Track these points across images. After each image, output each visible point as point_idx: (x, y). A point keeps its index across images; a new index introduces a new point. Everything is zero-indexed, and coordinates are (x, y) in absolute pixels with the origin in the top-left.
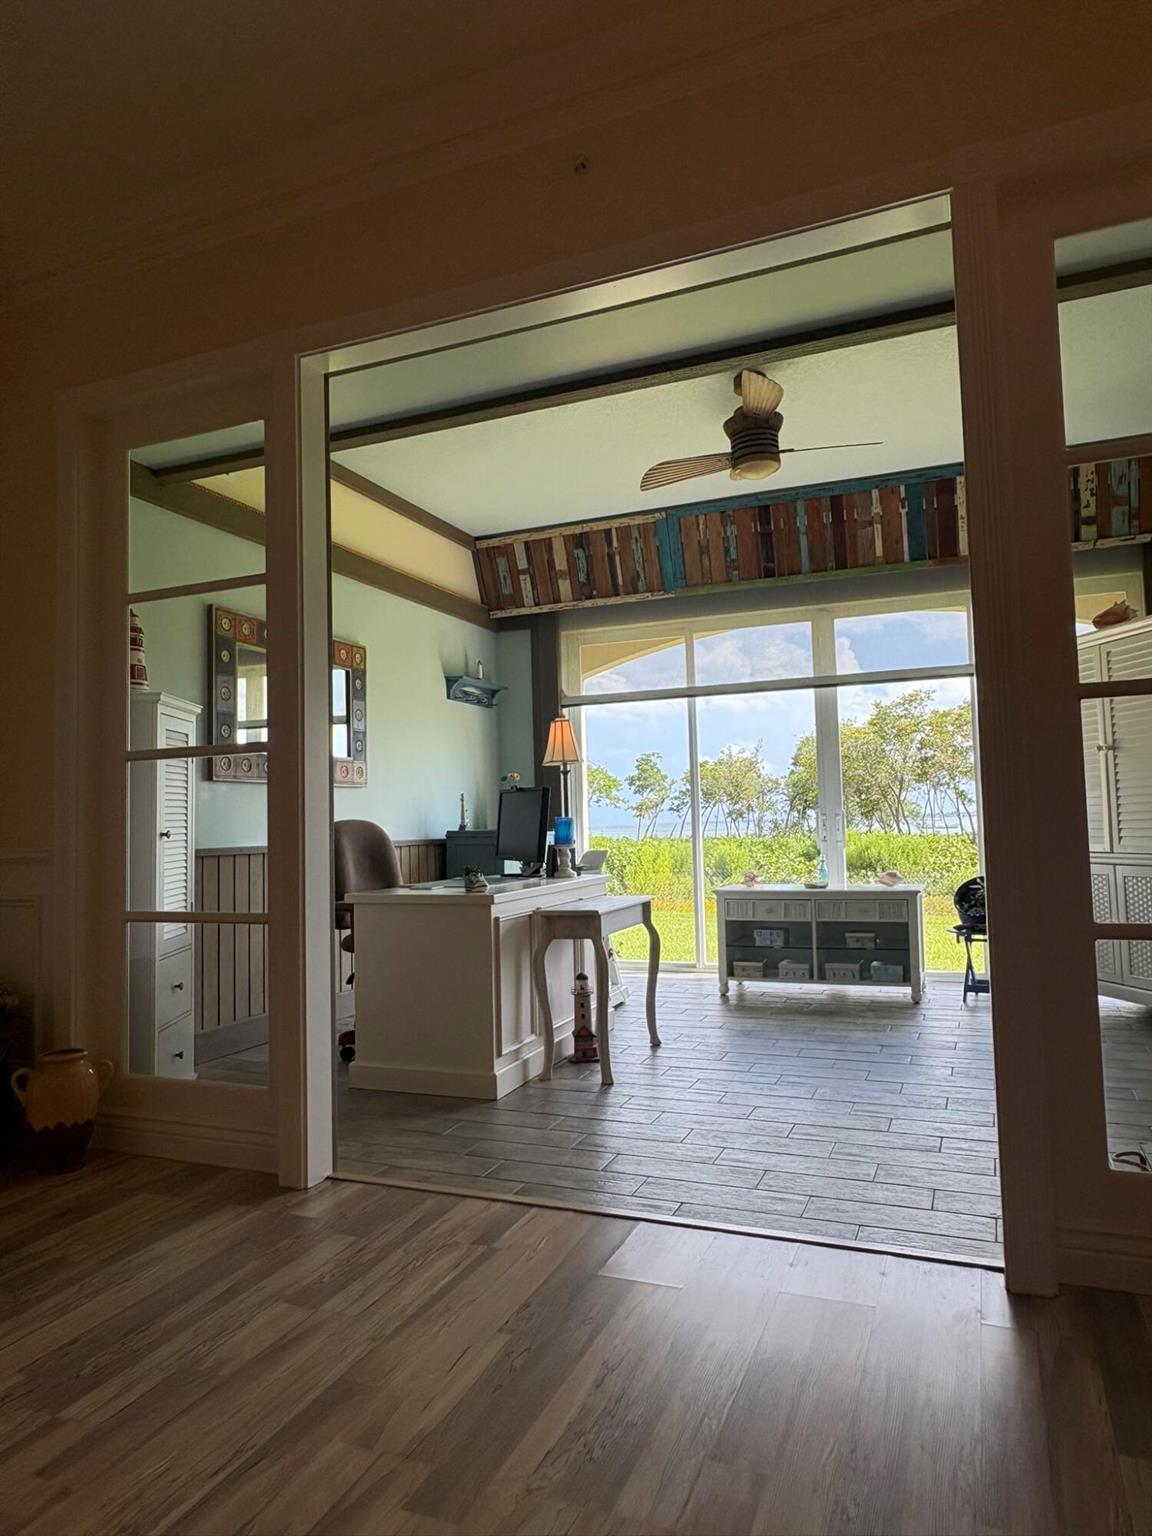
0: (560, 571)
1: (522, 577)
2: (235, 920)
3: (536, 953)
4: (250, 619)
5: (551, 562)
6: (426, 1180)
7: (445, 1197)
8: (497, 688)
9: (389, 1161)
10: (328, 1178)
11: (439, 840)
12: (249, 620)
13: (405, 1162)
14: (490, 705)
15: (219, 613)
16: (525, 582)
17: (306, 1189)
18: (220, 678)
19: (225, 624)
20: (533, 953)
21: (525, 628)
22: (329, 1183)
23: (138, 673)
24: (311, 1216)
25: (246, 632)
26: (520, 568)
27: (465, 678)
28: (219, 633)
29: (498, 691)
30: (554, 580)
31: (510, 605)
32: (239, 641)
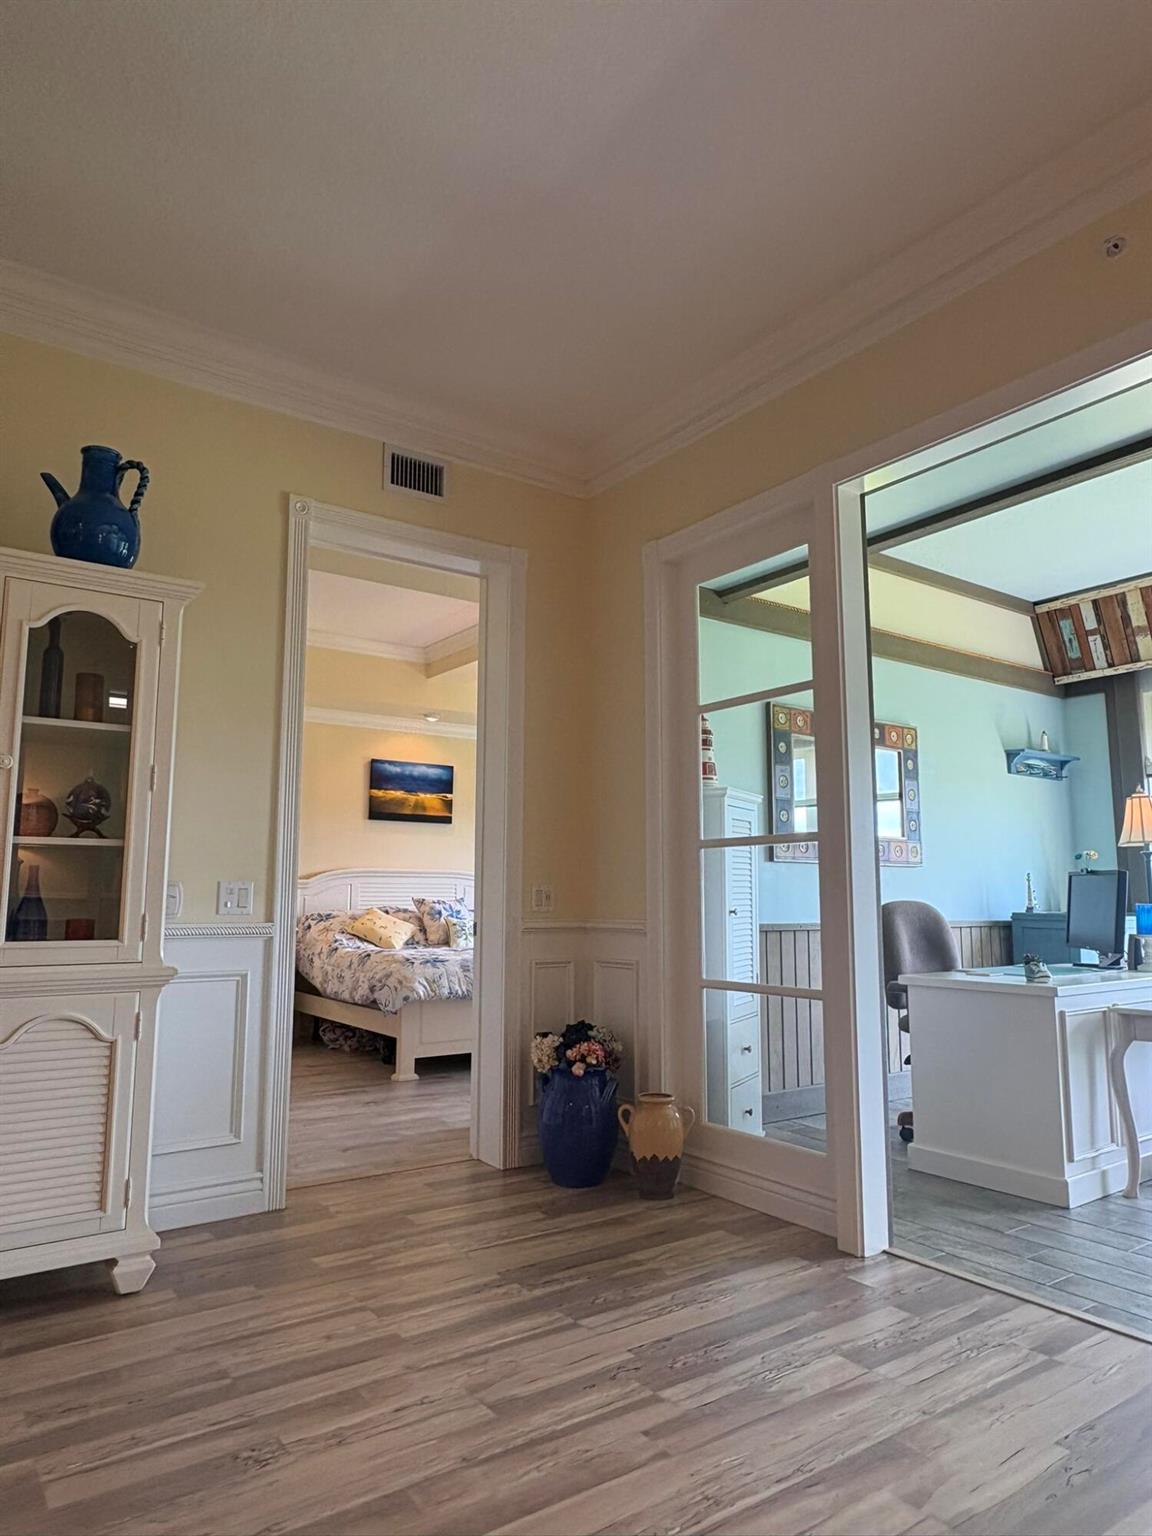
0: (1139, 627)
1: (1091, 638)
2: (797, 994)
3: (1113, 1054)
4: (804, 712)
5: (1126, 619)
6: (985, 1275)
7: (1004, 1296)
8: (1066, 759)
9: (947, 1249)
10: (884, 1252)
11: (1004, 922)
12: (802, 713)
13: (966, 1254)
14: (1058, 777)
15: (776, 709)
16: (1096, 644)
17: (863, 1257)
18: (778, 767)
19: (782, 718)
20: (1110, 1055)
21: (1097, 691)
22: (885, 1257)
23: (708, 769)
24: (865, 1283)
25: (800, 724)
26: (1087, 629)
27: (1027, 750)
28: (776, 727)
29: (1066, 762)
30: (1131, 638)
31: (1079, 668)
32: (795, 732)
